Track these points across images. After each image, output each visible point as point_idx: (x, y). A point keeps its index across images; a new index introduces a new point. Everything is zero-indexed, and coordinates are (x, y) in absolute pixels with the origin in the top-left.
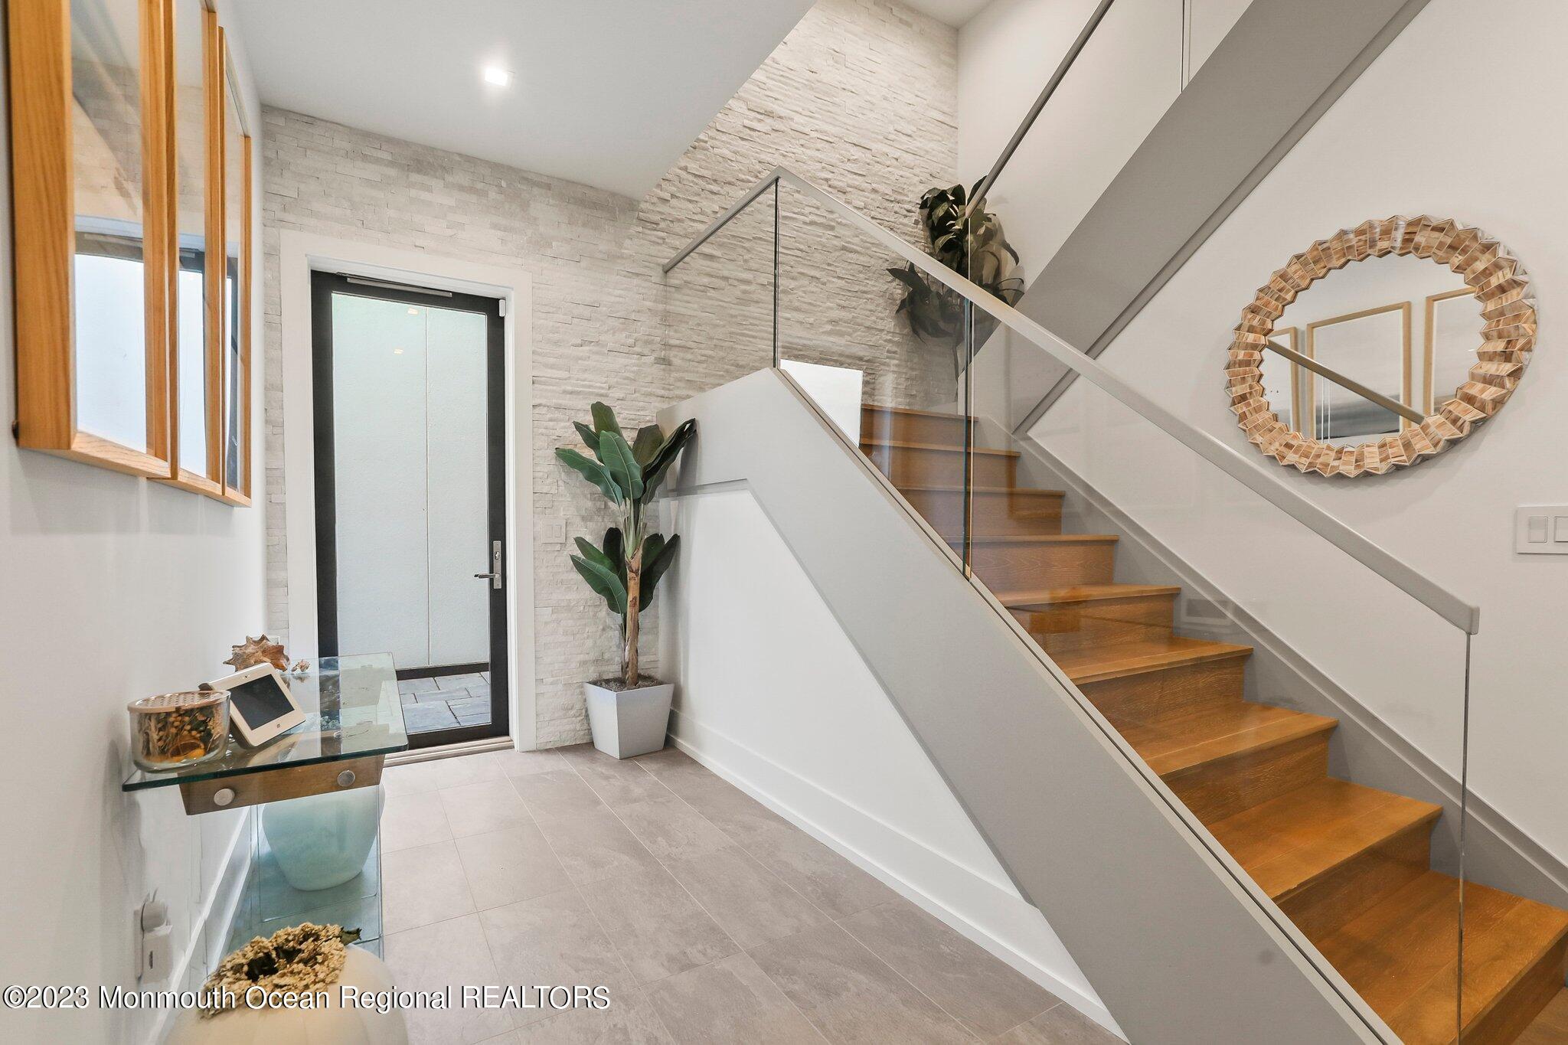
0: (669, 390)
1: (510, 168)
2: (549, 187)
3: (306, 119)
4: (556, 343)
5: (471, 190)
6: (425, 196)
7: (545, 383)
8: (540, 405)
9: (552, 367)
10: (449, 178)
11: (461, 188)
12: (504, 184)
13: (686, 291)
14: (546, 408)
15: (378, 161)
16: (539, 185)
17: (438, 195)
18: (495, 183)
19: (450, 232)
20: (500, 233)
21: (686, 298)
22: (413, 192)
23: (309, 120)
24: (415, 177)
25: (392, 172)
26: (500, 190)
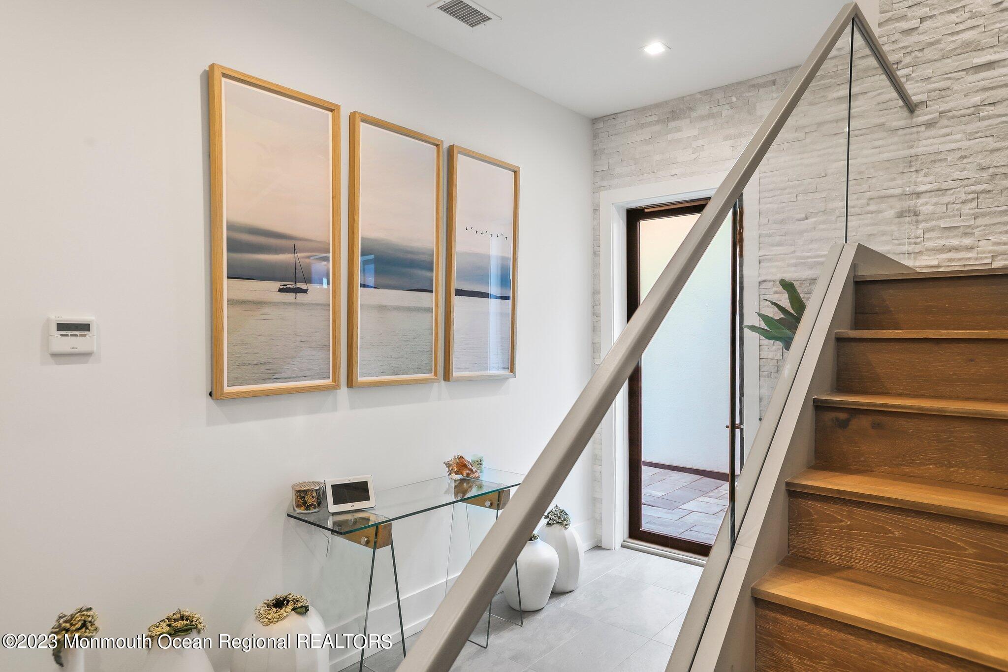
0: (916, 243)
1: (739, 83)
2: (774, 83)
3: (612, 117)
4: (782, 222)
5: (711, 116)
6: (678, 135)
7: (770, 260)
8: (765, 281)
9: (779, 244)
10: (694, 115)
11: (702, 118)
12: (734, 99)
13: (944, 122)
14: (771, 283)
15: (650, 124)
16: (764, 85)
17: (687, 130)
18: (728, 101)
19: (694, 156)
20: (730, 142)
21: (944, 131)
22: (670, 136)
23: (614, 116)
24: (672, 125)
25: (657, 128)
26: (732, 106)
